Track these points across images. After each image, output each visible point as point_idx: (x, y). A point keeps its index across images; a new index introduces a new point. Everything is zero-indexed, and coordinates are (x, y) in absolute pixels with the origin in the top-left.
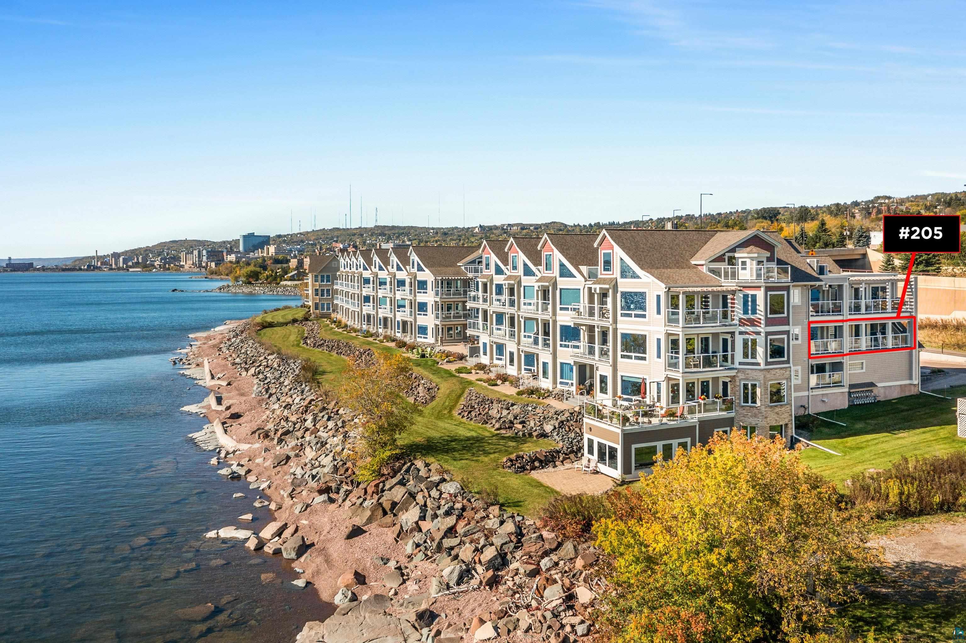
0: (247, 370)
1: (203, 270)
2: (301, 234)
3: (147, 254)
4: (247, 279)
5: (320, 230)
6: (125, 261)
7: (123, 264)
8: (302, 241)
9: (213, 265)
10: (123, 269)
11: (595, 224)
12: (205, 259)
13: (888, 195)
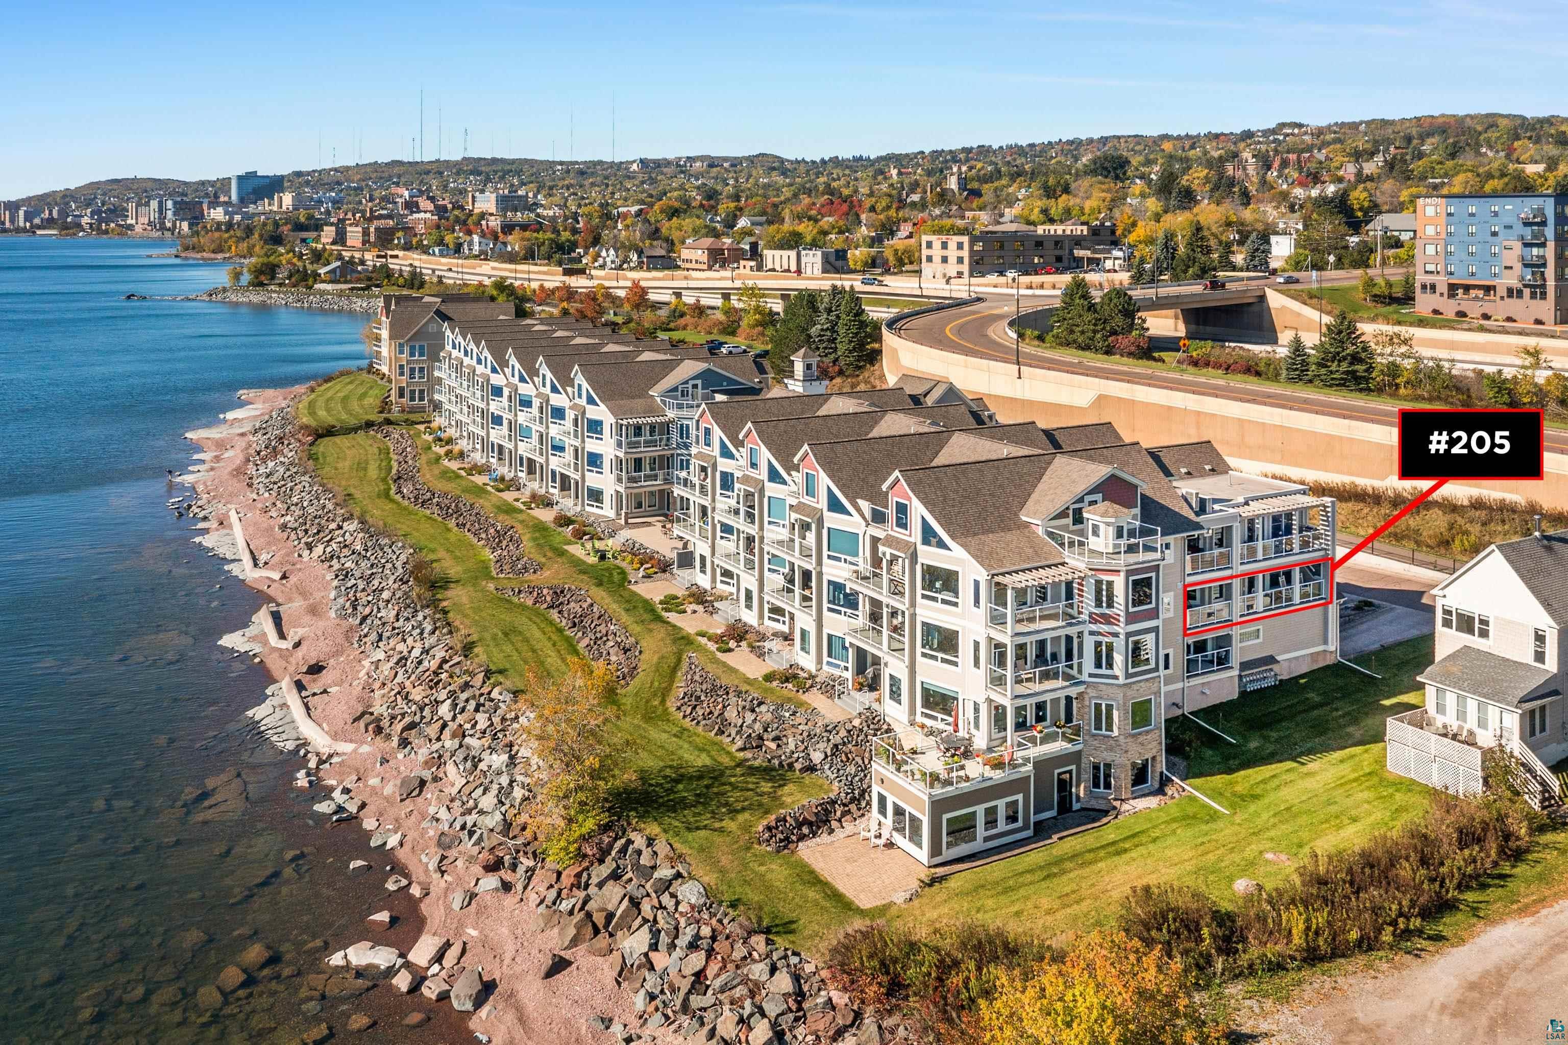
0: (310, 547)
1: (168, 234)
2: (336, 170)
3: (68, 203)
5: (370, 164)
6: (28, 217)
7: (26, 220)
8: (339, 183)
9: (185, 226)
10: (24, 230)
11: (831, 160)
12: (170, 214)
13: (1298, 121)
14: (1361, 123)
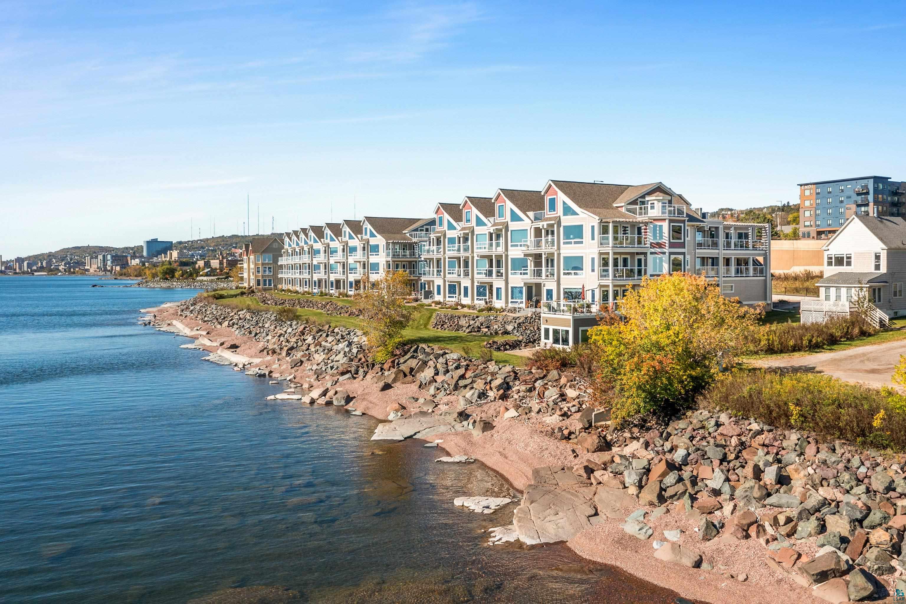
1: (108, 273)
2: (201, 240)
3: (51, 260)
4: (164, 276)
5: (220, 237)
6: (29, 266)
7: (28, 268)
8: (203, 248)
9: (118, 268)
10: (27, 273)
12: (109, 263)
13: (730, 208)
14: (764, 208)
